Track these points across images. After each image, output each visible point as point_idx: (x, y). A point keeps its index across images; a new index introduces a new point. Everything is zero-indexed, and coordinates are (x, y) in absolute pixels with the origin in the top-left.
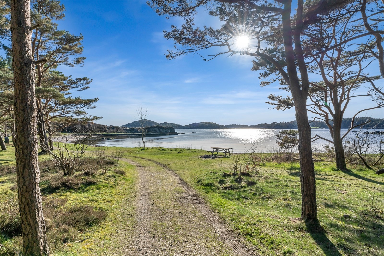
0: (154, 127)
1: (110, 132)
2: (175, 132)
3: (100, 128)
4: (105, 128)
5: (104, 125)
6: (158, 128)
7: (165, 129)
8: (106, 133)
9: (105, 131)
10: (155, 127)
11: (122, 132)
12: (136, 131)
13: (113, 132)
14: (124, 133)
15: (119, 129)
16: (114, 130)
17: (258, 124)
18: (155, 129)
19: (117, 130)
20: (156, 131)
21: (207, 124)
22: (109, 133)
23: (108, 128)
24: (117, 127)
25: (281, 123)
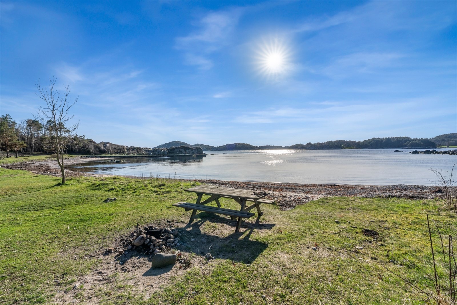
0: (179, 148)
1: (129, 154)
2: (203, 153)
3: (118, 149)
4: (123, 149)
5: (123, 146)
6: (184, 149)
7: (192, 150)
8: (124, 155)
9: (124, 152)
10: (181, 148)
11: (143, 154)
12: (159, 153)
13: (132, 153)
14: (145, 154)
15: (140, 150)
16: (134, 151)
17: (293, 145)
18: (181, 150)
19: (138, 151)
20: (181, 152)
21: (240, 145)
22: (127, 155)
23: (127, 150)
24: (138, 148)
25: (315, 144)
